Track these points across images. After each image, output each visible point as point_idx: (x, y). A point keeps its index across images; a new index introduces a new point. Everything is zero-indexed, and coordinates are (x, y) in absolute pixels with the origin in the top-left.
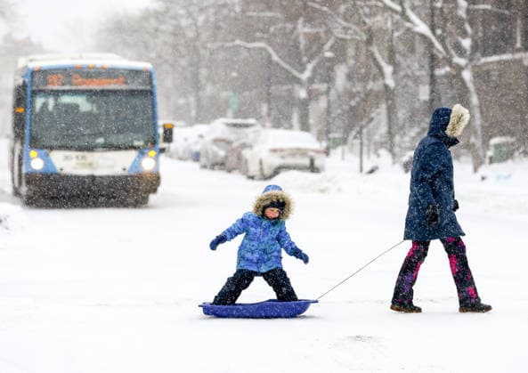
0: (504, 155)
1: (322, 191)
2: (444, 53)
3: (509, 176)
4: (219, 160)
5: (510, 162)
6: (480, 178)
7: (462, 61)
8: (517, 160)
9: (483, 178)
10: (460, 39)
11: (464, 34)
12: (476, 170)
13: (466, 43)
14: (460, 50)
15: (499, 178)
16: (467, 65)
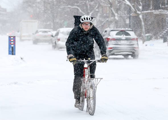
0: (150, 39)
2: (134, 10)
3: (153, 45)
5: (151, 41)
6: (145, 45)
7: (139, 12)
8: (153, 40)
9: (146, 45)
10: (139, 6)
11: (140, 5)
12: (143, 43)
13: (141, 7)
14: (139, 10)
15: (151, 45)
16: (141, 14)
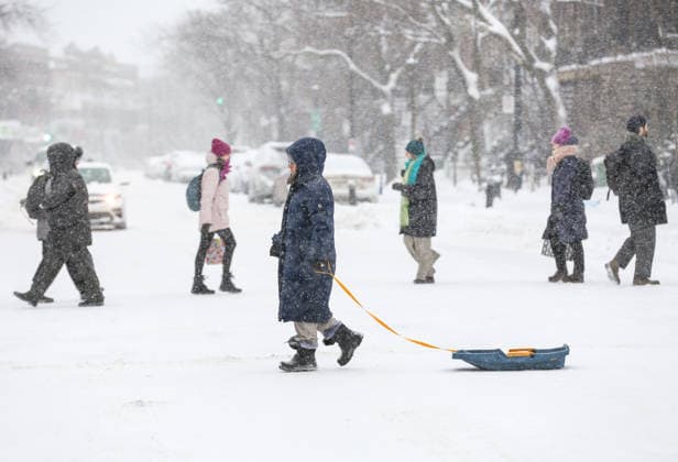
1: (357, 227)
2: (524, 57)
4: (268, 192)
7: (546, 66)
10: (545, 40)
11: (549, 34)
13: (551, 44)
14: (545, 55)
16: (551, 71)
